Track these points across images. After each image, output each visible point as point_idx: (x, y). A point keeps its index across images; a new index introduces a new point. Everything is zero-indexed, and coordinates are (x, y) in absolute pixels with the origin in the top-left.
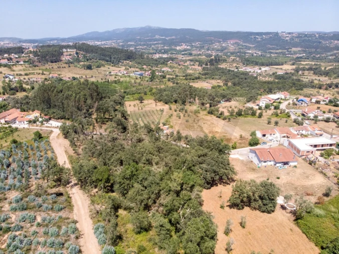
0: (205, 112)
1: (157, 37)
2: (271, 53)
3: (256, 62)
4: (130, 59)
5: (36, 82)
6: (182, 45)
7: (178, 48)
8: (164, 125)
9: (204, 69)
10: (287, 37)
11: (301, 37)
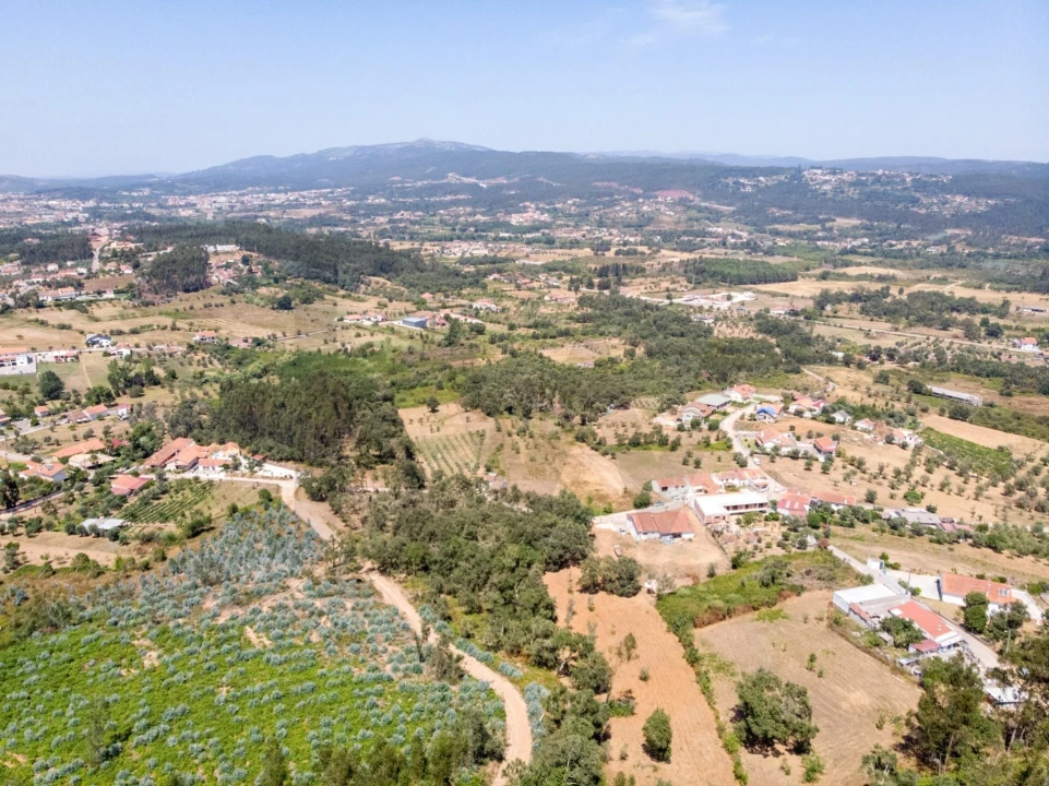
0: (571, 437)
1: (452, 178)
2: (777, 233)
3: (721, 273)
4: (387, 272)
5: (171, 355)
6: (525, 210)
7: (515, 219)
8: (489, 470)
9: (582, 302)
10: (826, 182)
11: (863, 184)
